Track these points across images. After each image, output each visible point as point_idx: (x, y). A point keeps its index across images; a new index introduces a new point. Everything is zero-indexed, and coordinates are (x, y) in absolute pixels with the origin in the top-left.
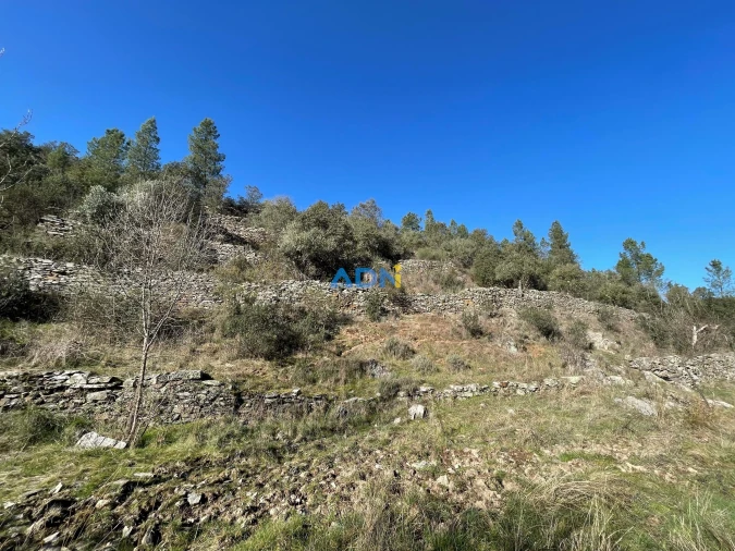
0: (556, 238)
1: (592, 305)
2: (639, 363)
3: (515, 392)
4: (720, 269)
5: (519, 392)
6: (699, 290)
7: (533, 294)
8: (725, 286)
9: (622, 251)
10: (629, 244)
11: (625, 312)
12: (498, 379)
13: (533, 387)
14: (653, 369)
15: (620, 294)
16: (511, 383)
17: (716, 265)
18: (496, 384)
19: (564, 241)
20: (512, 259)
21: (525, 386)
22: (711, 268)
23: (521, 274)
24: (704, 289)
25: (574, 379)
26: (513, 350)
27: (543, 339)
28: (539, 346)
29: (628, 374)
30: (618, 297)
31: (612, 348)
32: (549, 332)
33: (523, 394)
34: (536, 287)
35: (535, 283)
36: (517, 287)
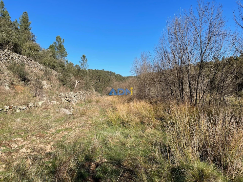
0: (24, 22)
1: (42, 67)
2: (61, 95)
3: (16, 111)
4: (85, 58)
5: (18, 111)
6: (77, 66)
7: (15, 56)
8: (84, 66)
9: (55, 41)
10: (58, 39)
11: (53, 72)
12: (7, 105)
13: (24, 108)
14: (65, 97)
15: (52, 63)
16: (14, 106)
17: (84, 57)
18: (7, 107)
19: (28, 26)
20: (5, 30)
21: (21, 107)
22: (82, 57)
23: (9, 42)
24: (78, 65)
25: (41, 103)
26: (7, 88)
27: (22, 83)
28: (20, 87)
29: (57, 100)
30: (51, 64)
31: (49, 88)
32: (24, 79)
33: (19, 111)
34: (16, 52)
35: (16, 49)
36: (5, 49)
